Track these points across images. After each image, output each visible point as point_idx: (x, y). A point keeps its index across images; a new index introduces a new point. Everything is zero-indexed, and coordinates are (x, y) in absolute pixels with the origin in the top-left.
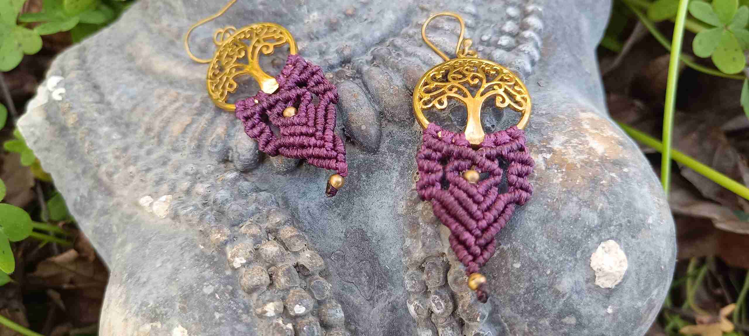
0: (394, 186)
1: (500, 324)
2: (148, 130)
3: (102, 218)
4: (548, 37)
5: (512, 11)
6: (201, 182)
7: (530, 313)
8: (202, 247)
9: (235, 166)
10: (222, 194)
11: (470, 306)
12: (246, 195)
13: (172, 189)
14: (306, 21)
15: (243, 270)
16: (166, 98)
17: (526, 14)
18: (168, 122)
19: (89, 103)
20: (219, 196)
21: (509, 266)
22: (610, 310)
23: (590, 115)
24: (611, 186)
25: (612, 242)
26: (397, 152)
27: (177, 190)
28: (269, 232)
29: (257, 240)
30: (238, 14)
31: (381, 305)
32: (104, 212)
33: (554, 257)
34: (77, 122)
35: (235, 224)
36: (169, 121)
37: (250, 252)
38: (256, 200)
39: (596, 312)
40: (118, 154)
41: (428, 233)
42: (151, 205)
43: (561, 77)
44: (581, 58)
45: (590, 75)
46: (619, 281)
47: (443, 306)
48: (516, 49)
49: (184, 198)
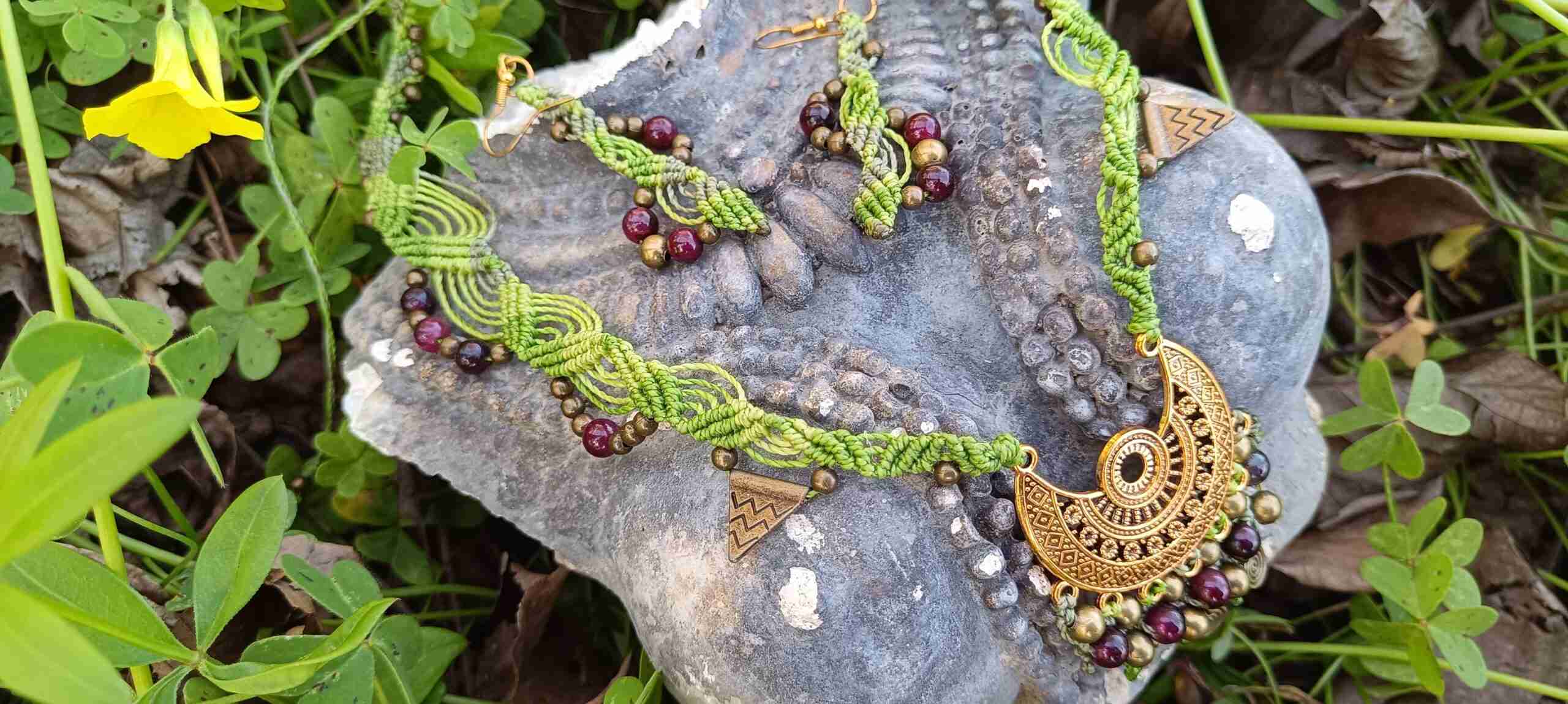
0: (949, 259)
9: (731, 323)
12: (777, 343)
14: (718, 120)
22: (1277, 279)
25: (1242, 196)
26: (932, 219)
28: (837, 364)
29: (831, 377)
33: (1189, 239)
34: (457, 379)
37: (832, 391)
39: (1264, 285)
46: (1272, 235)
47: (1088, 357)
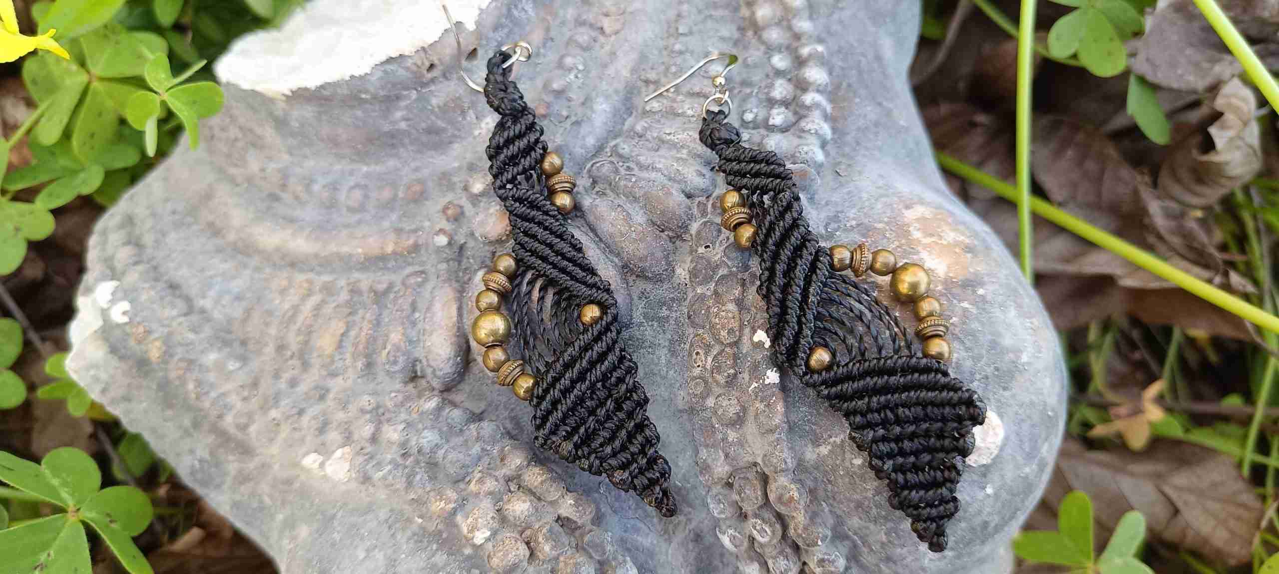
0: (665, 369)
1: (847, 537)
2: (281, 348)
3: (242, 488)
4: (838, 87)
5: (780, 61)
6: (388, 421)
7: (885, 518)
8: (420, 521)
9: (428, 382)
10: (429, 438)
11: (805, 529)
12: (461, 430)
13: (348, 438)
15: (490, 544)
16: (292, 291)
17: (800, 62)
18: (308, 332)
19: (173, 318)
20: (424, 442)
21: (847, 464)
22: (989, 490)
23: (919, 211)
24: (964, 323)
26: (658, 319)
27: (356, 437)
28: (508, 480)
29: (497, 498)
30: (370, 141)
31: (680, 536)
32: (243, 478)
34: (165, 352)
35: (460, 480)
36: (310, 333)
37: (493, 518)
38: (478, 439)
40: (246, 394)
41: (730, 439)
42: (322, 465)
43: (867, 149)
44: (891, 106)
45: (907, 130)
46: (996, 452)
47: (769, 532)
48: (796, 127)
49: (369, 449)
